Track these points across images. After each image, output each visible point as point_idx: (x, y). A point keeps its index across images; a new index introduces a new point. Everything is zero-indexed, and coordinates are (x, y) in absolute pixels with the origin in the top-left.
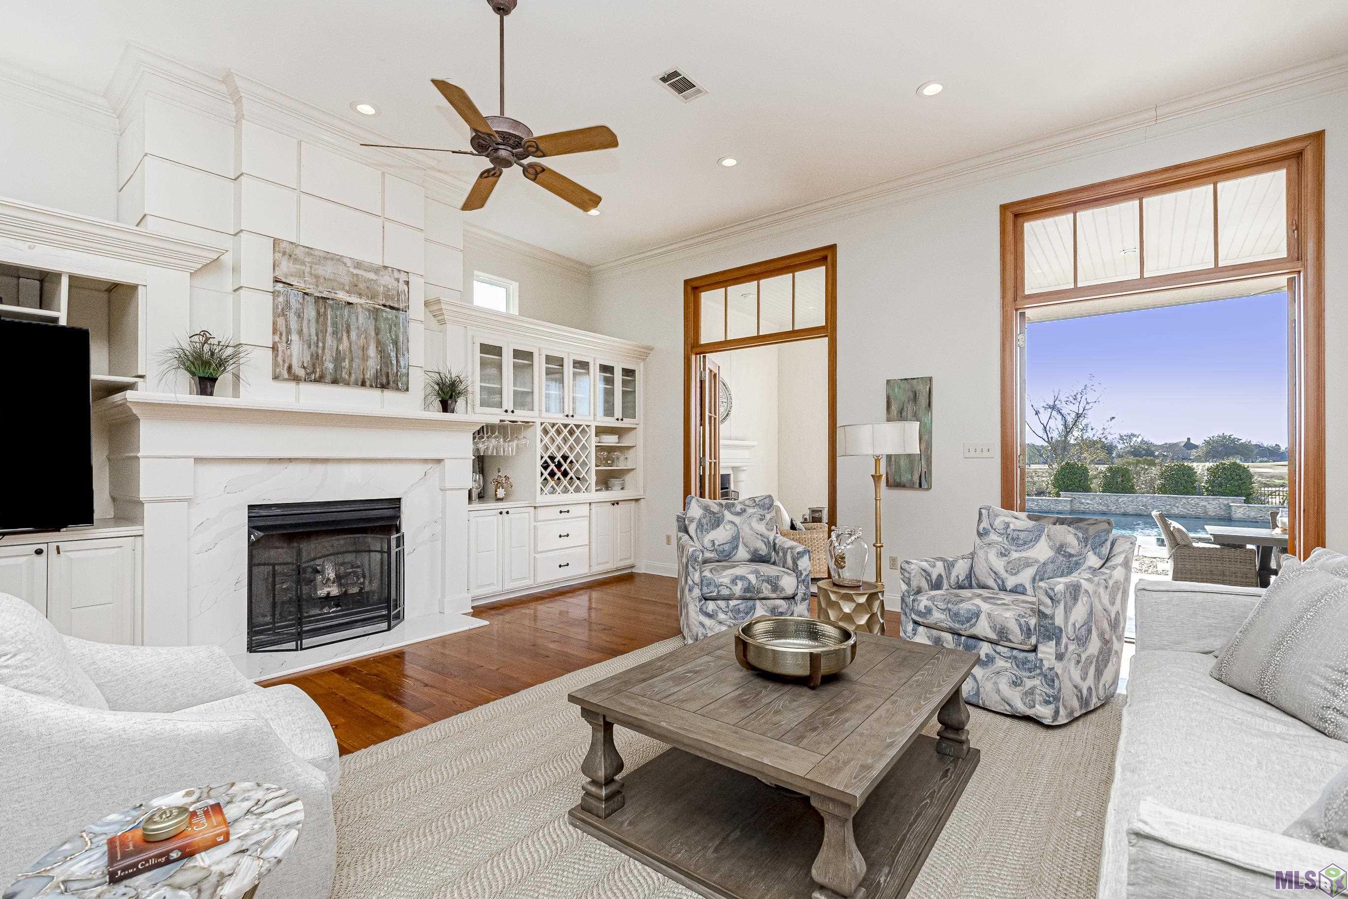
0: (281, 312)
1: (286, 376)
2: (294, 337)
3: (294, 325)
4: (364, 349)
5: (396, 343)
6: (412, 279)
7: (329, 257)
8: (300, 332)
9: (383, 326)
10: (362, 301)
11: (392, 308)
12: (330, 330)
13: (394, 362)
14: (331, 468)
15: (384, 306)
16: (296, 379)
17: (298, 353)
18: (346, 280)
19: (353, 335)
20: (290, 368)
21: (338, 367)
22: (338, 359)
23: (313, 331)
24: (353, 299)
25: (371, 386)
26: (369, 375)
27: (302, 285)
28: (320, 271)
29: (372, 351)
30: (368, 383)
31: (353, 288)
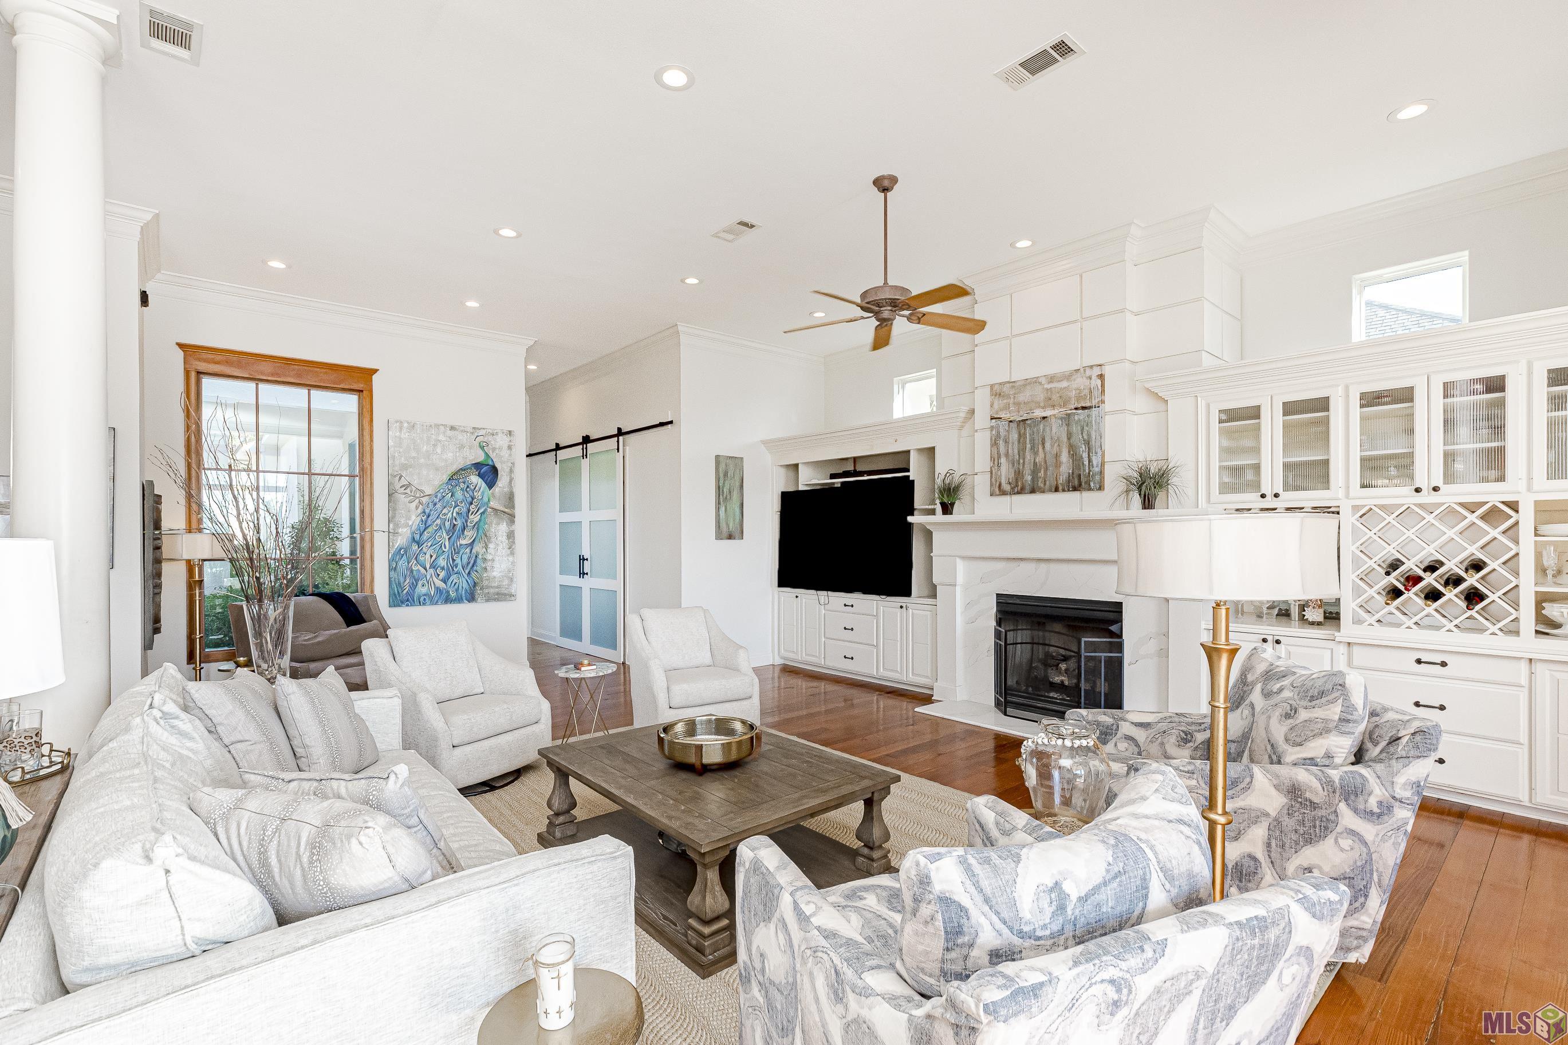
0: (994, 443)
1: (998, 493)
2: (1003, 460)
3: (1003, 449)
4: (1057, 456)
5: (1088, 443)
6: (1107, 371)
7: (1029, 383)
8: (1007, 455)
9: (1075, 429)
10: (1055, 412)
11: (1084, 408)
12: (1028, 446)
13: (1086, 463)
14: (1053, 566)
15: (1076, 409)
16: (1003, 493)
17: (1006, 472)
18: (1041, 397)
19: (1048, 445)
20: (1000, 485)
21: (1035, 475)
22: (1035, 472)
23: (1016, 451)
24: (1048, 413)
25: (1064, 490)
26: (1062, 479)
27: (1008, 416)
28: (1021, 398)
29: (1065, 457)
30: (1060, 488)
31: (1049, 403)
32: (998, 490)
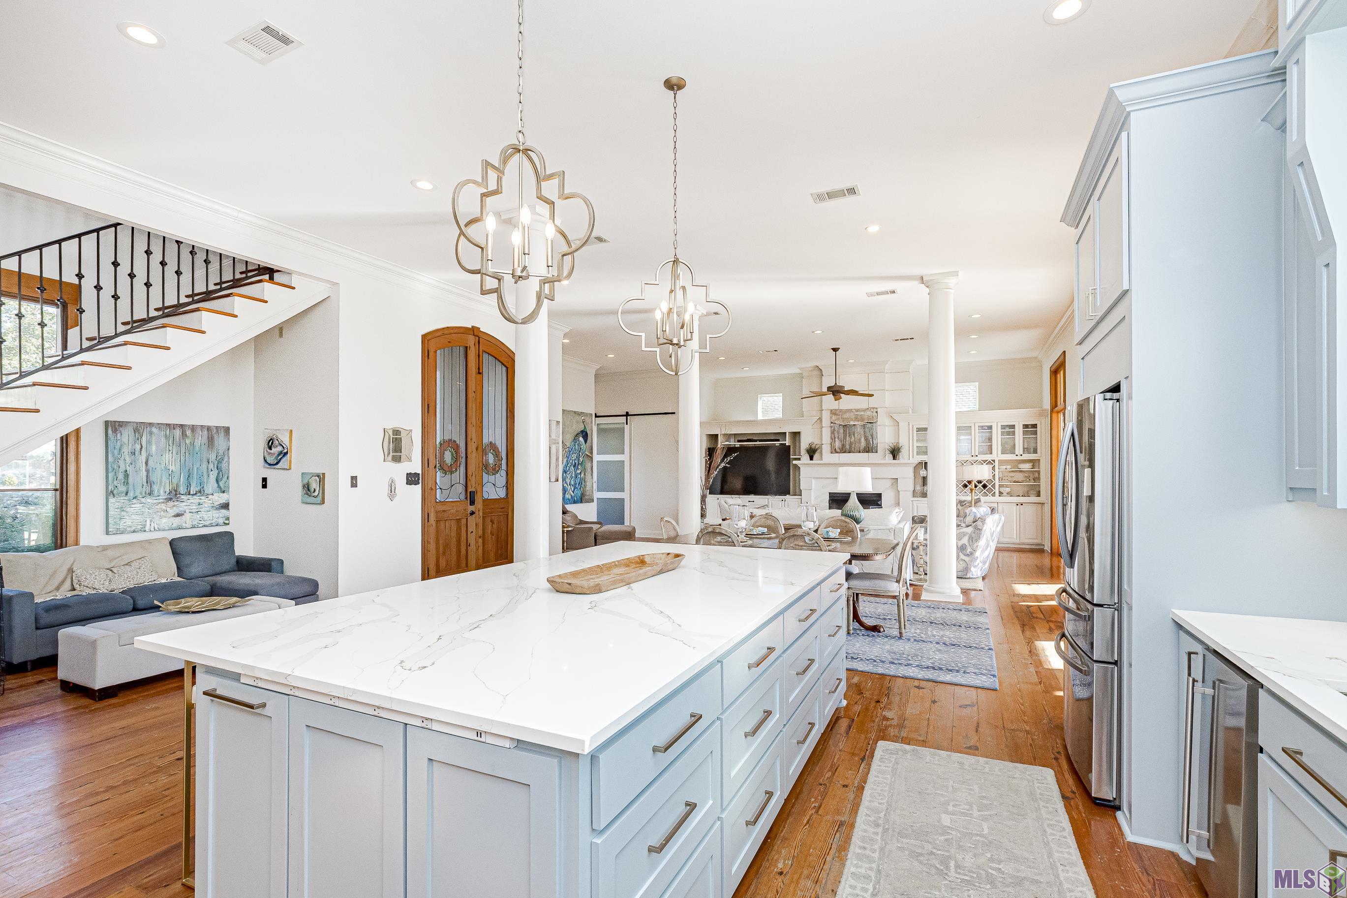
0: (833, 432)
1: (834, 452)
2: (837, 439)
3: (836, 436)
4: (860, 439)
5: (872, 436)
6: (879, 410)
7: (848, 411)
8: (838, 438)
9: (867, 430)
10: (859, 423)
11: (870, 423)
12: (848, 435)
13: (871, 443)
15: (867, 423)
16: (837, 453)
17: (838, 444)
18: (853, 417)
19: (856, 435)
20: (835, 449)
21: (850, 446)
23: (842, 437)
24: (856, 423)
26: (862, 448)
27: (839, 423)
28: (845, 416)
29: (863, 440)
30: (861, 452)
31: (856, 419)
32: (834, 451)
